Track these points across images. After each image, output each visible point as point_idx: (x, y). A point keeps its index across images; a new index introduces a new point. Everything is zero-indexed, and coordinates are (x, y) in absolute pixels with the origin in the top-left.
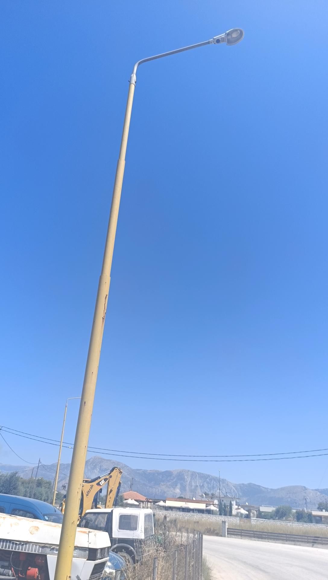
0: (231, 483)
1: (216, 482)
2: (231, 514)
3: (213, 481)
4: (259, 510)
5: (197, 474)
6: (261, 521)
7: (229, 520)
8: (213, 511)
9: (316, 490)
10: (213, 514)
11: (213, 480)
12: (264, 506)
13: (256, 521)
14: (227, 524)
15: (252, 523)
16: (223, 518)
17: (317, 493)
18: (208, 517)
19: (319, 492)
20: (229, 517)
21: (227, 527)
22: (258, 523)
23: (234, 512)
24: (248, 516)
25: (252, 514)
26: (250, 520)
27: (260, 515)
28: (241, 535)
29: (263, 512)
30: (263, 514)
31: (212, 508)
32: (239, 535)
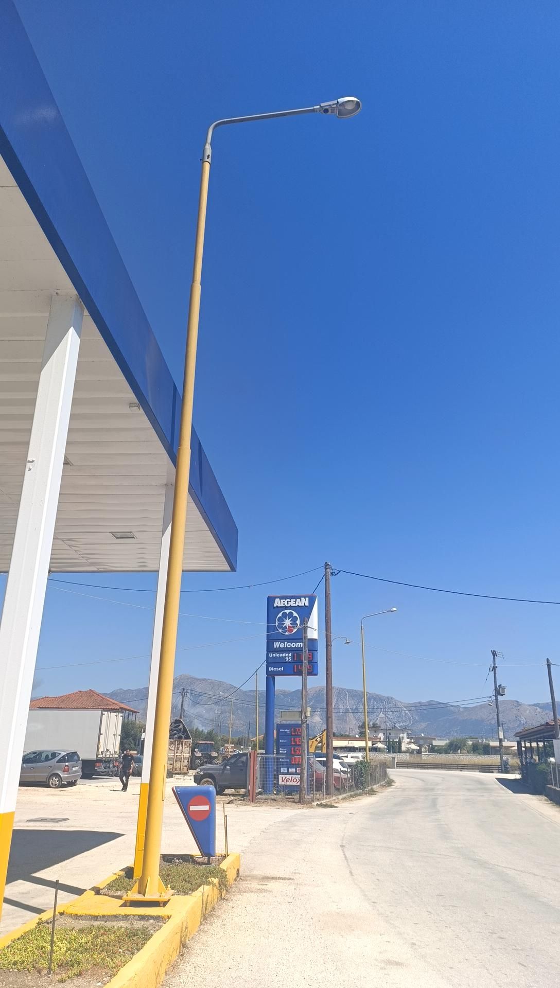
0: (400, 702)
1: (377, 703)
2: (400, 751)
3: (372, 702)
4: (432, 744)
5: (347, 693)
6: (433, 755)
7: (398, 756)
8: (380, 748)
9: (535, 705)
10: (380, 752)
11: (372, 700)
12: (439, 740)
13: (427, 756)
14: (396, 759)
15: (423, 758)
16: (392, 755)
17: (537, 709)
18: (376, 755)
19: (540, 708)
20: (398, 753)
21: (396, 762)
22: (430, 757)
23: (403, 748)
24: (419, 752)
25: (423, 749)
26: (421, 756)
27: (433, 750)
28: (407, 767)
29: (436, 746)
30: (436, 748)
31: (380, 745)
32: (405, 767)
